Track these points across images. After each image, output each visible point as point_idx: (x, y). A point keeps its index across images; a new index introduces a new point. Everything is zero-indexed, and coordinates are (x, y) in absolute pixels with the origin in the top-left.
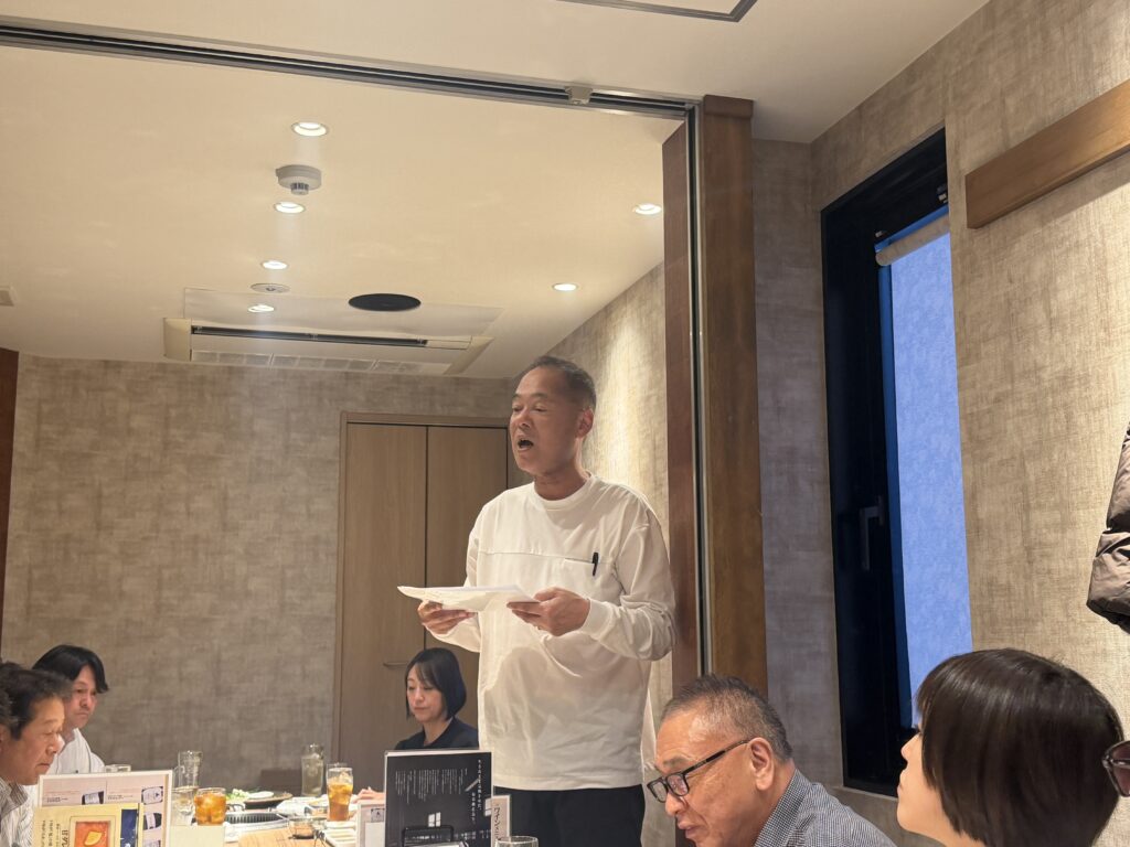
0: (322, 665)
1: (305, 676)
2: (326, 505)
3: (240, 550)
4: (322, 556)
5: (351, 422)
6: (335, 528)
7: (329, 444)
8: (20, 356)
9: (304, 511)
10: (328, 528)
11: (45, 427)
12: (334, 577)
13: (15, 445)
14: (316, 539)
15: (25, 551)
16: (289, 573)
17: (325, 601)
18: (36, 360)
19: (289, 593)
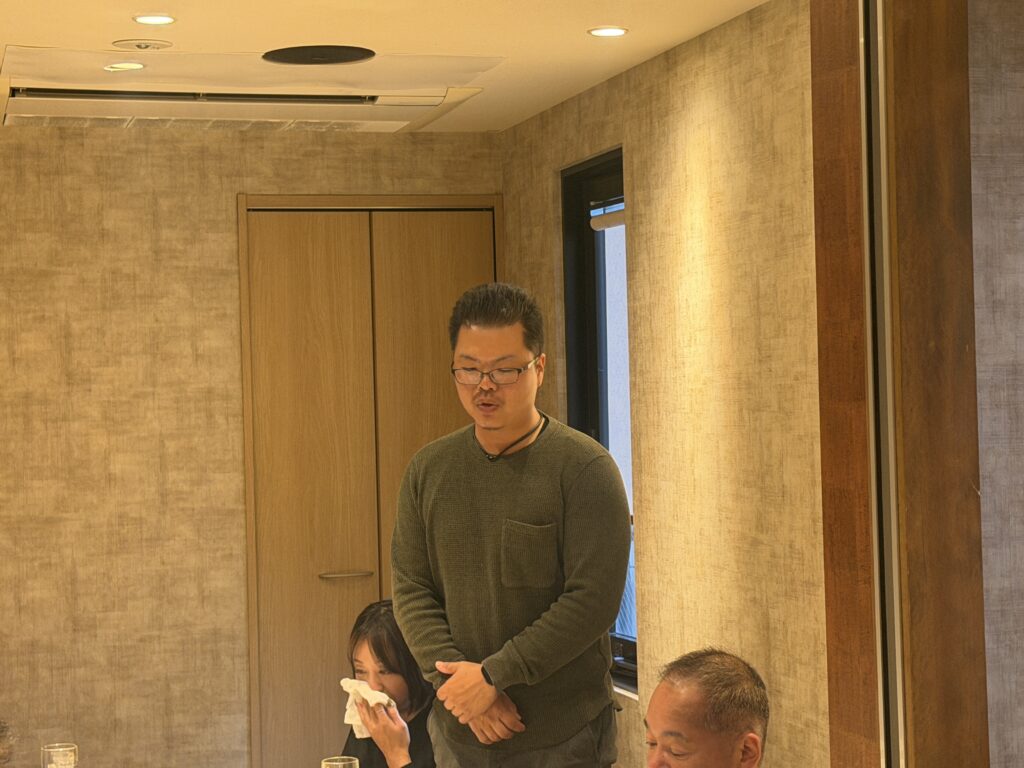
0: (227, 580)
1: (203, 599)
2: (219, 340)
3: (95, 412)
4: (220, 419)
5: (254, 209)
6: (237, 374)
7: (220, 245)
9: (188, 350)
10: (224, 376)
12: (238, 448)
14: (210, 392)
16: (171, 446)
17: (227, 485)
19: (172, 475)
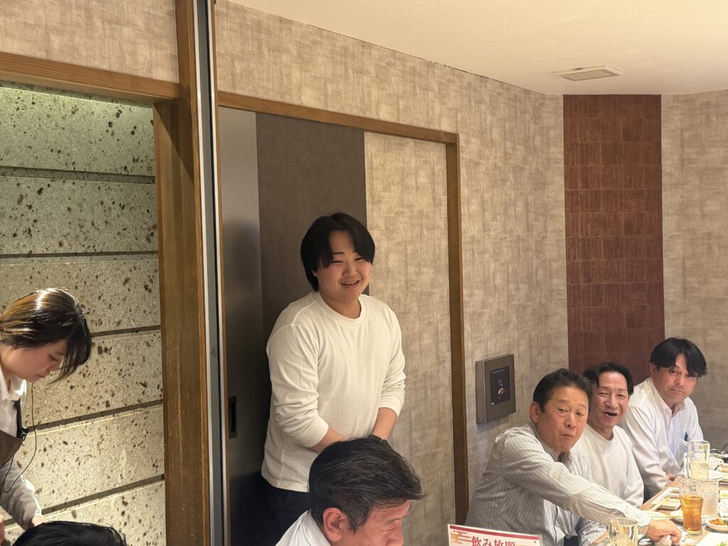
8: (662, 97)
11: (687, 150)
13: (663, 168)
15: (678, 247)
18: (676, 98)
